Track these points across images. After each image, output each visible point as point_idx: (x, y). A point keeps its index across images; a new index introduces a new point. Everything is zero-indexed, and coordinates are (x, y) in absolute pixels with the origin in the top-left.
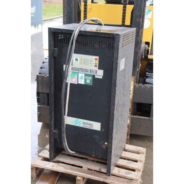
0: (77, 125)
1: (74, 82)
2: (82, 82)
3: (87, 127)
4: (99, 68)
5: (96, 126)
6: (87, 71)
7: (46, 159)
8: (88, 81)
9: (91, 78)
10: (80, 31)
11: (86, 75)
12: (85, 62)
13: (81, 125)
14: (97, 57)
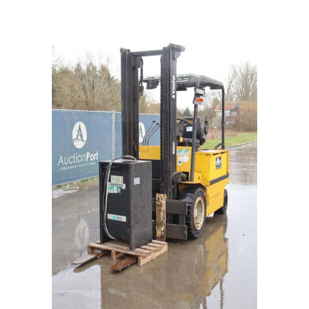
0: (114, 219)
1: (112, 192)
2: (116, 192)
3: (120, 220)
4: (124, 183)
5: (124, 219)
6: (118, 185)
7: (98, 244)
8: (119, 191)
9: (120, 189)
10: (113, 163)
11: (118, 188)
12: (117, 180)
13: (117, 219)
14: (122, 177)
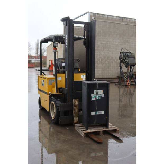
1: (95, 99)
4: (103, 93)
6: (99, 95)
9: (100, 97)
13: (98, 114)
14: (102, 90)
